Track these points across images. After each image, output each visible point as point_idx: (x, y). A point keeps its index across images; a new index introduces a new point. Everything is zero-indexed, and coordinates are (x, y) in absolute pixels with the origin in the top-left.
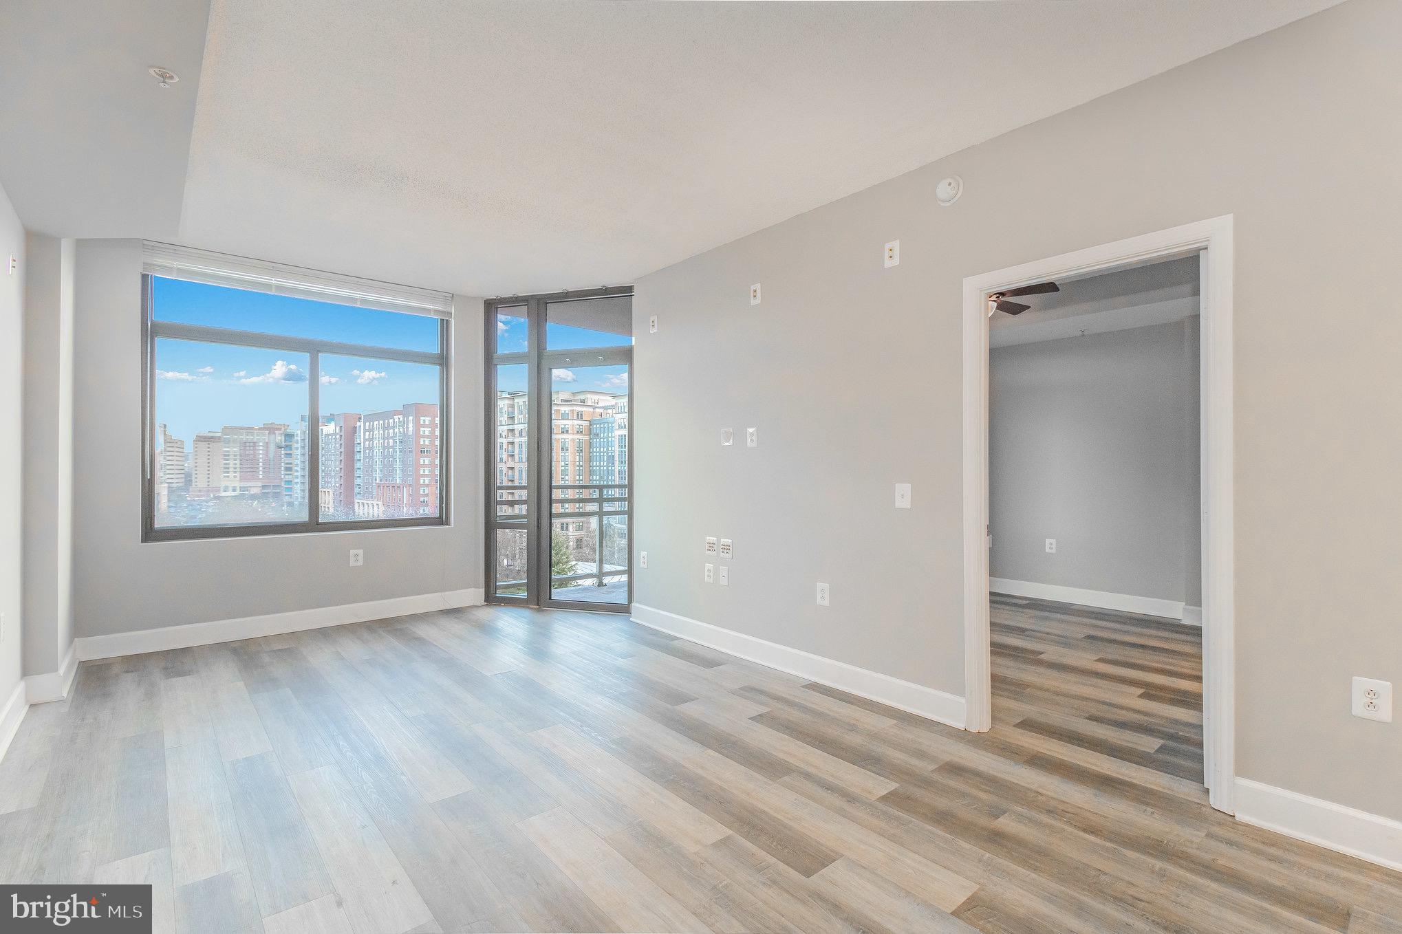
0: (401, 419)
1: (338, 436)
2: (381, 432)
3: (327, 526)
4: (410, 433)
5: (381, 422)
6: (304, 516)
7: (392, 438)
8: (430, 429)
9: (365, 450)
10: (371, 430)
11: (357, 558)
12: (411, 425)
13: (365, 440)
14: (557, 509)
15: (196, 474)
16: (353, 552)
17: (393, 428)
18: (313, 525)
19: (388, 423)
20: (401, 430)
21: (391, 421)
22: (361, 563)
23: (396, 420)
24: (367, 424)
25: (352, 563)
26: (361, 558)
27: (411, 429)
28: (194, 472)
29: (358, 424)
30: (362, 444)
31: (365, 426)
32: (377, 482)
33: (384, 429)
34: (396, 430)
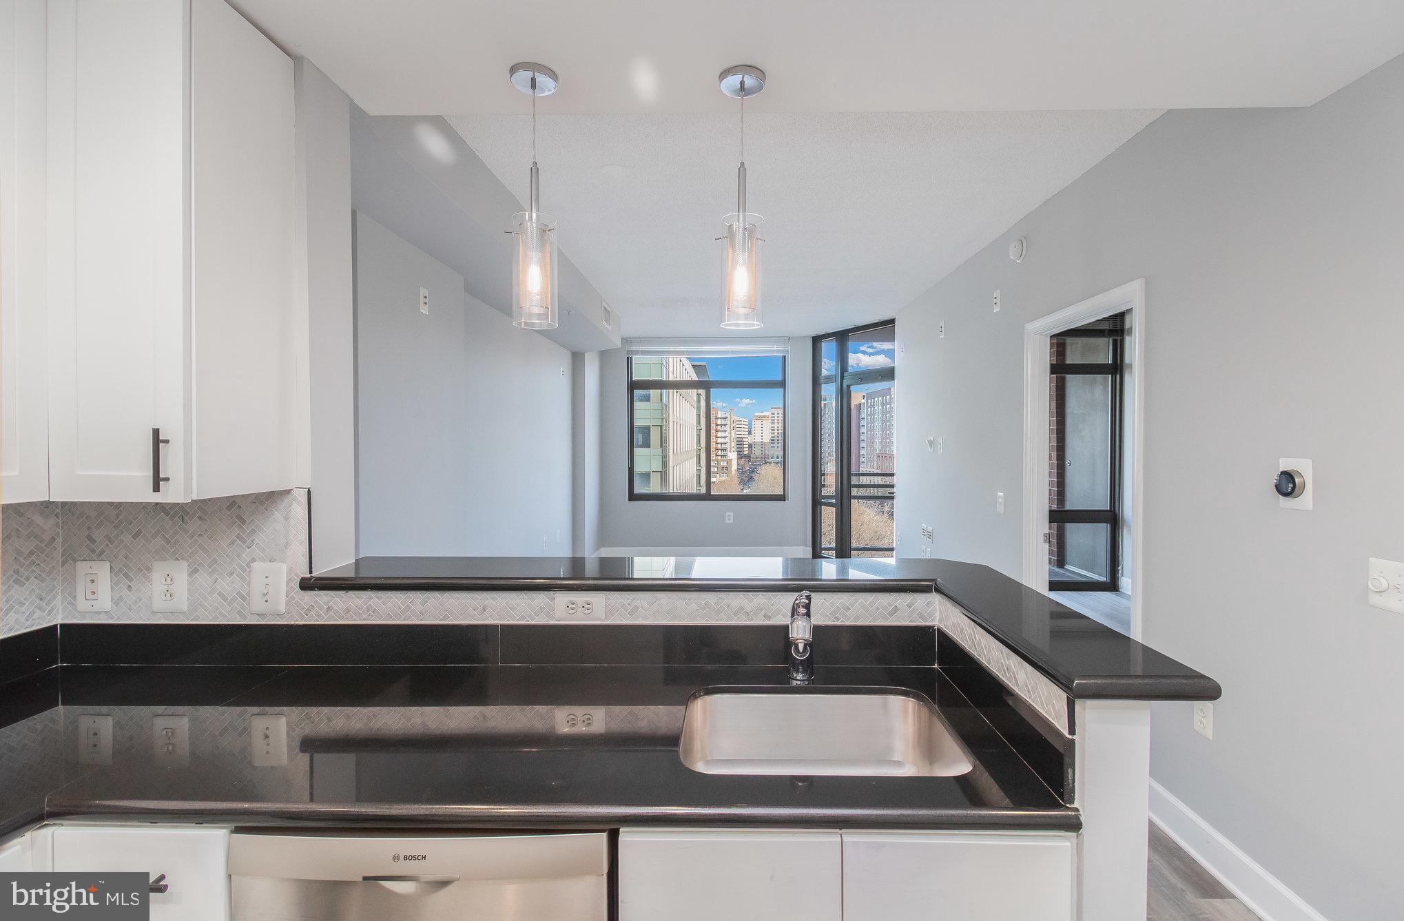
5: (880, 398)
9: (867, 425)
10: (872, 406)
11: (730, 518)
14: (854, 492)
16: (728, 514)
18: (708, 497)
22: (732, 521)
25: (727, 521)
33: (883, 404)
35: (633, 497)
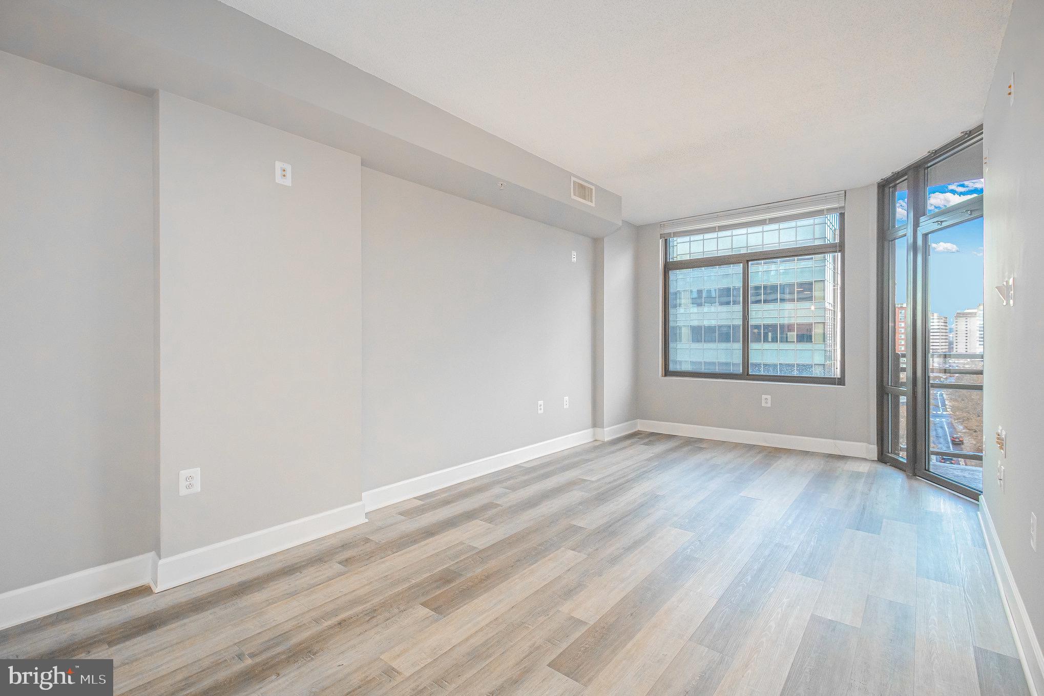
3: (759, 377)
6: (740, 370)
11: (767, 401)
15: (957, 342)
16: (764, 397)
18: (745, 375)
22: (769, 405)
25: (763, 404)
26: (769, 401)
28: (955, 341)
35: (667, 373)
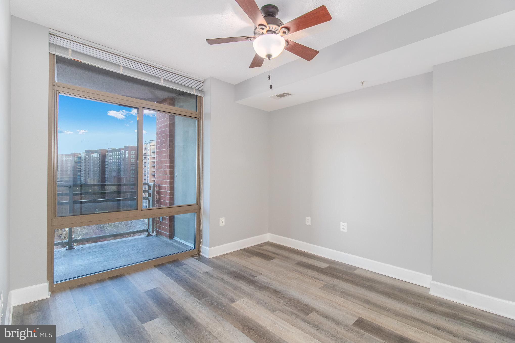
0: (123, 152)
1: (98, 158)
2: (115, 157)
4: (127, 157)
5: (115, 153)
7: (120, 159)
8: (135, 156)
10: (112, 156)
12: (127, 154)
13: (109, 160)
17: (120, 155)
19: (118, 153)
20: (123, 156)
21: (119, 152)
23: (121, 152)
24: (110, 154)
27: (127, 156)
29: (107, 153)
30: (108, 161)
31: (109, 154)
32: (114, 176)
33: (117, 155)
34: (121, 156)
